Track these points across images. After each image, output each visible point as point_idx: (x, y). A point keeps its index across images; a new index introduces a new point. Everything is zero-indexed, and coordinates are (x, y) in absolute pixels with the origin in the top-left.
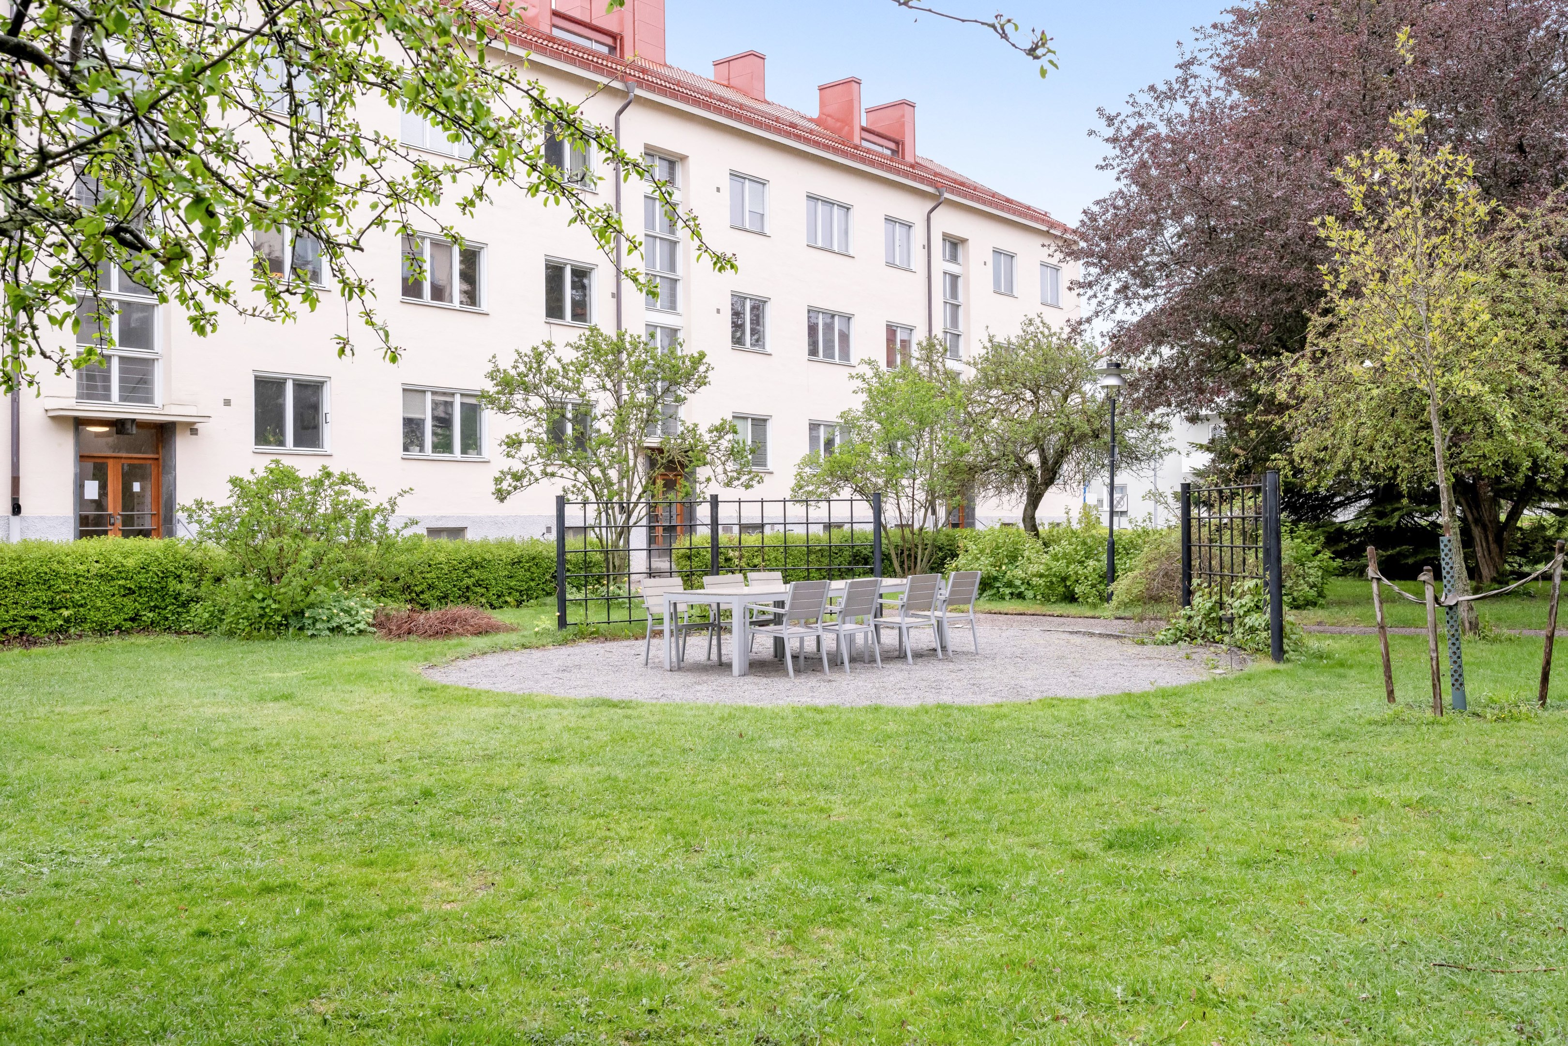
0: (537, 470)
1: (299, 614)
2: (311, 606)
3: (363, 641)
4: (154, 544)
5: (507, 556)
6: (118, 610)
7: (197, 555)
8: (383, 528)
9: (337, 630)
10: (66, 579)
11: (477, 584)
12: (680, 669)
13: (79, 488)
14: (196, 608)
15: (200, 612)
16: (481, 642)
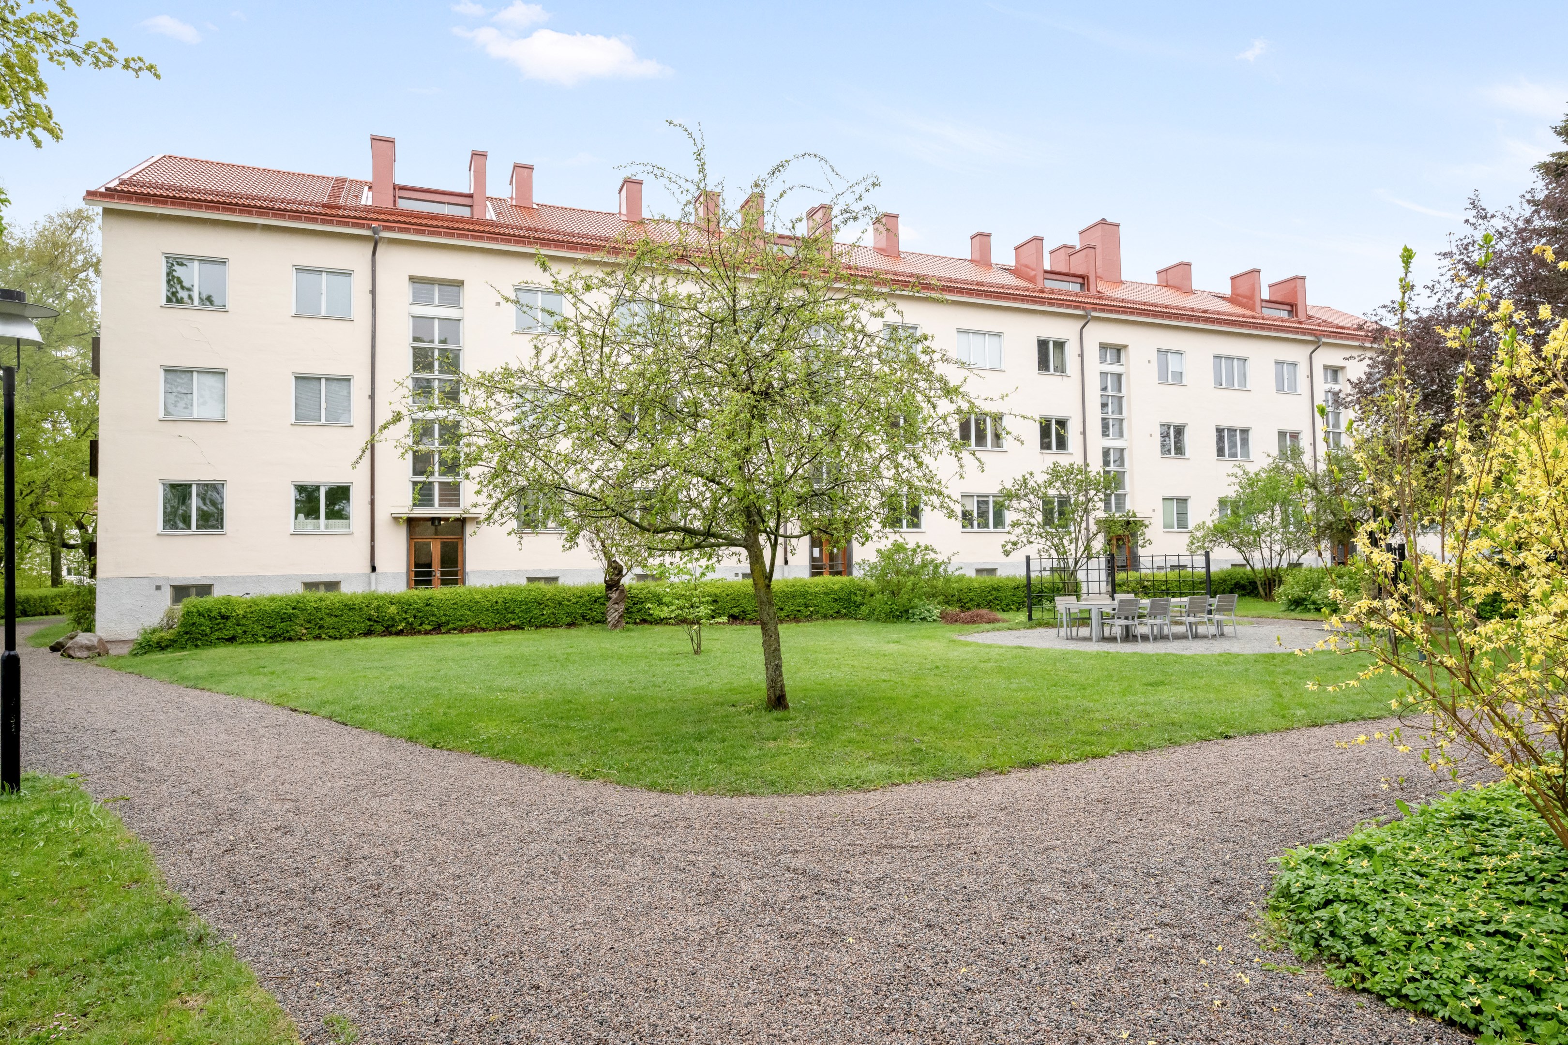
0: (1025, 540)
1: (907, 611)
2: (912, 608)
3: (935, 624)
4: (844, 579)
5: (1012, 584)
6: (832, 608)
7: (863, 584)
8: (945, 571)
9: (924, 619)
10: (811, 594)
11: (996, 599)
12: (1072, 639)
13: (811, 553)
14: (863, 608)
15: (864, 610)
16: (988, 626)
